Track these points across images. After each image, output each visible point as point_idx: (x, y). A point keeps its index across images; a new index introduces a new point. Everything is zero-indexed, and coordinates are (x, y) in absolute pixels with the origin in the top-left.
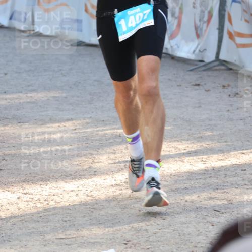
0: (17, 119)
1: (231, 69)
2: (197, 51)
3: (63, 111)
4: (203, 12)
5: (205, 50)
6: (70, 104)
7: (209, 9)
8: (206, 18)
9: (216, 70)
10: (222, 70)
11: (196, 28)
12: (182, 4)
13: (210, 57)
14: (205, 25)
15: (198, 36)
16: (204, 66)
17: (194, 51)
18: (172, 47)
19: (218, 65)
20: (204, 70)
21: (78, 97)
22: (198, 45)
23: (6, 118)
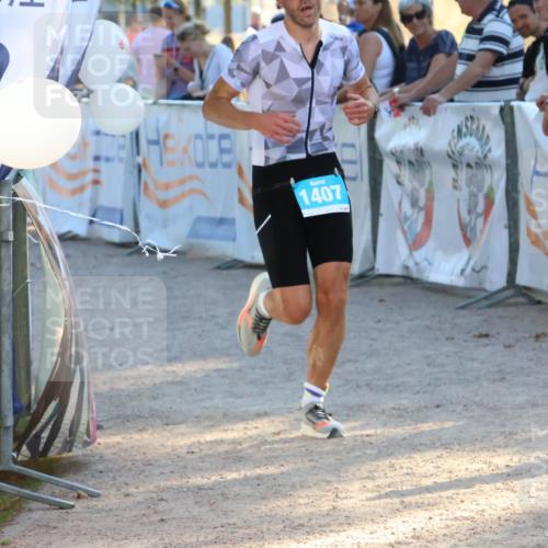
0: (161, 418)
1: (539, 303)
2: (469, 270)
3: (241, 397)
4: (473, 196)
5: (484, 267)
6: (252, 382)
7: (485, 190)
8: (481, 208)
9: (511, 305)
10: (523, 304)
11: (463, 227)
12: (431, 183)
13: (496, 280)
14: (481, 220)
15: (468, 241)
16: (486, 298)
17: (463, 271)
18: (417, 264)
19: (514, 296)
20: (489, 306)
21: (263, 368)
22: (469, 259)
23: (139, 417)
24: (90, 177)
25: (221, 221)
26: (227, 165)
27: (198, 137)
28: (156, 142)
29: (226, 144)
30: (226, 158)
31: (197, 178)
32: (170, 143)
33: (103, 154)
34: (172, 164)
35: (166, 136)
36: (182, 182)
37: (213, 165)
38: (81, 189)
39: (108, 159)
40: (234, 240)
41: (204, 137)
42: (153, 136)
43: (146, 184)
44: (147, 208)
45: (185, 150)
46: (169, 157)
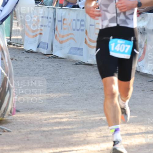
24: (39, 32)
25: (79, 49)
26: (82, 30)
27: (74, 20)
28: (61, 21)
29: (83, 23)
30: (82, 28)
31: (73, 34)
32: (65, 22)
33: (44, 24)
34: (65, 29)
35: (64, 19)
36: (68, 35)
37: (78, 30)
38: (36, 36)
39: (45, 26)
40: (82, 55)
41: (76, 20)
42: (60, 19)
43: (56, 35)
44: (56, 43)
45: (70, 25)
46: (64, 26)
